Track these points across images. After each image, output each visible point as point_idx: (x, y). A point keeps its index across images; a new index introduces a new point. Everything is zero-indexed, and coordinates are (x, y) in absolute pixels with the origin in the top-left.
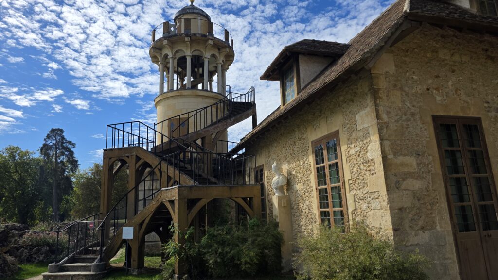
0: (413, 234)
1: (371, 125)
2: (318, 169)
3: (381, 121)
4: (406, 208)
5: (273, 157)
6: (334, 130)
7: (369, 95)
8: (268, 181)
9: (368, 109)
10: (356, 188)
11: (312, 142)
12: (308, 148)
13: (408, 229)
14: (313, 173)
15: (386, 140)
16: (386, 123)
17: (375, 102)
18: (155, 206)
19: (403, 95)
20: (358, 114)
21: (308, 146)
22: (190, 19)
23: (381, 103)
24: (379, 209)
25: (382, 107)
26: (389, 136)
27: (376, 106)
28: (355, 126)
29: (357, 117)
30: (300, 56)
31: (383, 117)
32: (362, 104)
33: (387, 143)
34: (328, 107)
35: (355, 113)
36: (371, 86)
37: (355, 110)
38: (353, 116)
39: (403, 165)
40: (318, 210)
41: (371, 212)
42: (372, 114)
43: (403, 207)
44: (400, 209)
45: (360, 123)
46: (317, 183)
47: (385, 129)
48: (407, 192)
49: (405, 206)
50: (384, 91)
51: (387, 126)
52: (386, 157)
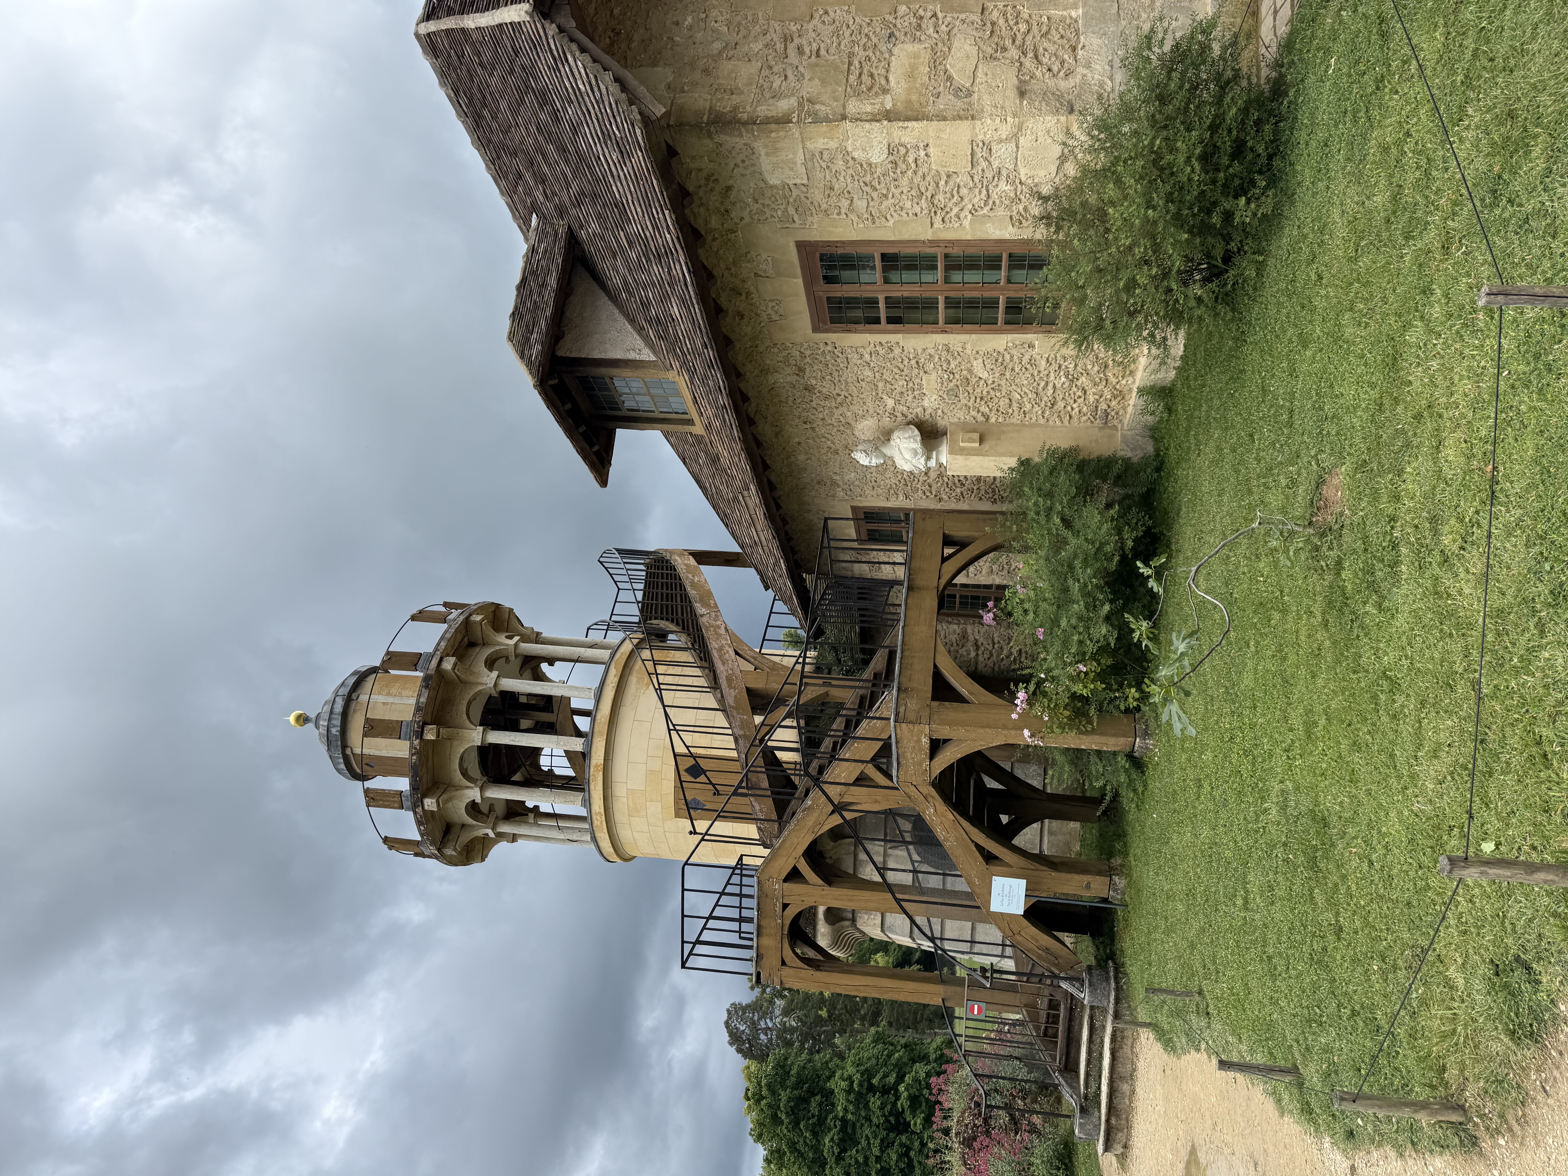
0: (1085, 71)
1: (803, 142)
2: (891, 320)
3: (795, 115)
4: (1020, 81)
5: (837, 470)
6: (793, 256)
7: (722, 138)
8: (901, 497)
9: (759, 147)
10: (956, 210)
11: (816, 330)
12: (829, 348)
13: (1071, 82)
14: (898, 337)
15: (844, 107)
16: (801, 104)
17: (745, 124)
18: (942, 807)
19: (733, 56)
20: (767, 176)
21: (821, 345)
22: (367, 720)
23: (748, 109)
24: (1017, 147)
25: (759, 109)
26: (836, 100)
27: (755, 123)
28: (795, 192)
29: (774, 181)
30: (560, 353)
31: (786, 107)
32: (743, 161)
33: (853, 106)
34: (729, 269)
35: (763, 185)
36: (701, 128)
37: (752, 185)
38: (768, 193)
39: (911, 76)
40: (1001, 331)
41: (1023, 172)
42: (773, 135)
43: (1018, 88)
44: (1022, 94)
45: (791, 173)
46: (930, 327)
47: (817, 107)
48: (980, 74)
49: (1015, 81)
50: (718, 100)
51: (809, 100)
52: (887, 111)
